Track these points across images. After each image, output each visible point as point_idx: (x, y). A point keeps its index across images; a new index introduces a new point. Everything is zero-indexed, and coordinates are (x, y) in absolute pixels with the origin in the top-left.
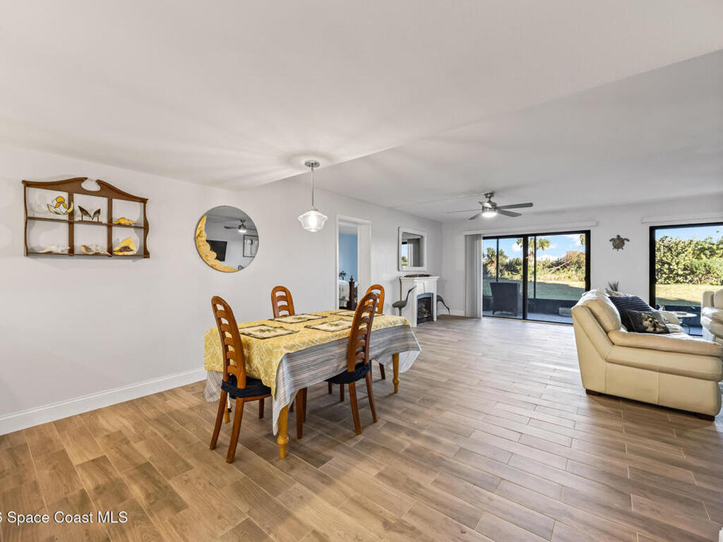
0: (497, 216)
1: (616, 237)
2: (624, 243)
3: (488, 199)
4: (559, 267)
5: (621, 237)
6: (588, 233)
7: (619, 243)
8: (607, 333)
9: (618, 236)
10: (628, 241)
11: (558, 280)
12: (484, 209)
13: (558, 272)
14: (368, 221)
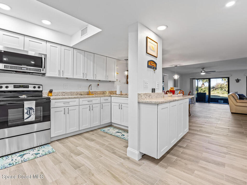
0: (205, 74)
1: (237, 79)
2: (239, 81)
3: (202, 70)
4: (214, 89)
5: (239, 79)
6: (228, 78)
7: (238, 81)
8: (236, 100)
9: (238, 79)
10: (240, 80)
11: (213, 94)
12: (201, 72)
13: (214, 91)
14: (168, 75)
